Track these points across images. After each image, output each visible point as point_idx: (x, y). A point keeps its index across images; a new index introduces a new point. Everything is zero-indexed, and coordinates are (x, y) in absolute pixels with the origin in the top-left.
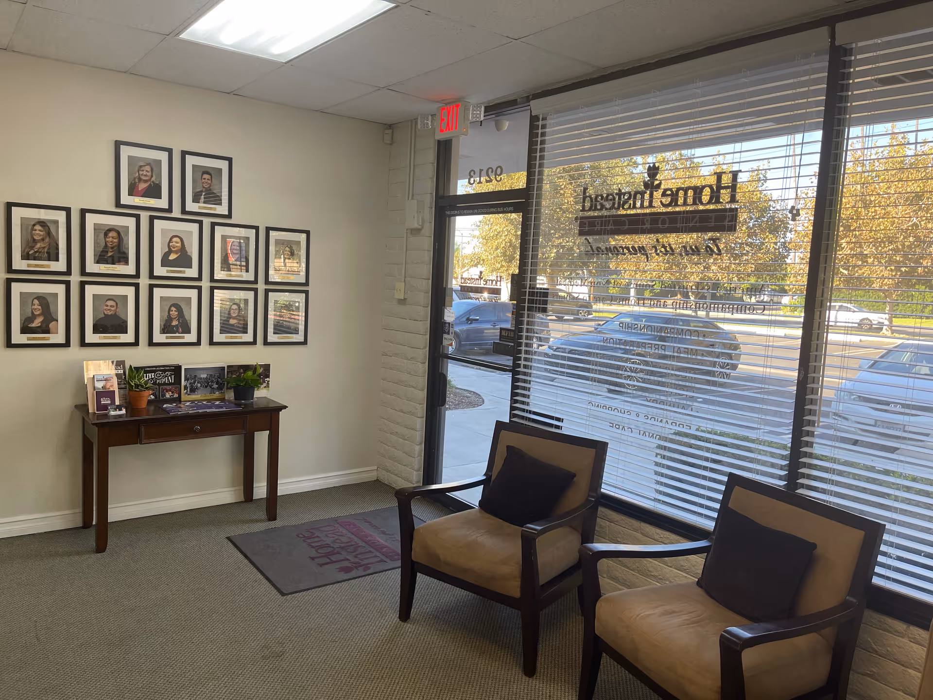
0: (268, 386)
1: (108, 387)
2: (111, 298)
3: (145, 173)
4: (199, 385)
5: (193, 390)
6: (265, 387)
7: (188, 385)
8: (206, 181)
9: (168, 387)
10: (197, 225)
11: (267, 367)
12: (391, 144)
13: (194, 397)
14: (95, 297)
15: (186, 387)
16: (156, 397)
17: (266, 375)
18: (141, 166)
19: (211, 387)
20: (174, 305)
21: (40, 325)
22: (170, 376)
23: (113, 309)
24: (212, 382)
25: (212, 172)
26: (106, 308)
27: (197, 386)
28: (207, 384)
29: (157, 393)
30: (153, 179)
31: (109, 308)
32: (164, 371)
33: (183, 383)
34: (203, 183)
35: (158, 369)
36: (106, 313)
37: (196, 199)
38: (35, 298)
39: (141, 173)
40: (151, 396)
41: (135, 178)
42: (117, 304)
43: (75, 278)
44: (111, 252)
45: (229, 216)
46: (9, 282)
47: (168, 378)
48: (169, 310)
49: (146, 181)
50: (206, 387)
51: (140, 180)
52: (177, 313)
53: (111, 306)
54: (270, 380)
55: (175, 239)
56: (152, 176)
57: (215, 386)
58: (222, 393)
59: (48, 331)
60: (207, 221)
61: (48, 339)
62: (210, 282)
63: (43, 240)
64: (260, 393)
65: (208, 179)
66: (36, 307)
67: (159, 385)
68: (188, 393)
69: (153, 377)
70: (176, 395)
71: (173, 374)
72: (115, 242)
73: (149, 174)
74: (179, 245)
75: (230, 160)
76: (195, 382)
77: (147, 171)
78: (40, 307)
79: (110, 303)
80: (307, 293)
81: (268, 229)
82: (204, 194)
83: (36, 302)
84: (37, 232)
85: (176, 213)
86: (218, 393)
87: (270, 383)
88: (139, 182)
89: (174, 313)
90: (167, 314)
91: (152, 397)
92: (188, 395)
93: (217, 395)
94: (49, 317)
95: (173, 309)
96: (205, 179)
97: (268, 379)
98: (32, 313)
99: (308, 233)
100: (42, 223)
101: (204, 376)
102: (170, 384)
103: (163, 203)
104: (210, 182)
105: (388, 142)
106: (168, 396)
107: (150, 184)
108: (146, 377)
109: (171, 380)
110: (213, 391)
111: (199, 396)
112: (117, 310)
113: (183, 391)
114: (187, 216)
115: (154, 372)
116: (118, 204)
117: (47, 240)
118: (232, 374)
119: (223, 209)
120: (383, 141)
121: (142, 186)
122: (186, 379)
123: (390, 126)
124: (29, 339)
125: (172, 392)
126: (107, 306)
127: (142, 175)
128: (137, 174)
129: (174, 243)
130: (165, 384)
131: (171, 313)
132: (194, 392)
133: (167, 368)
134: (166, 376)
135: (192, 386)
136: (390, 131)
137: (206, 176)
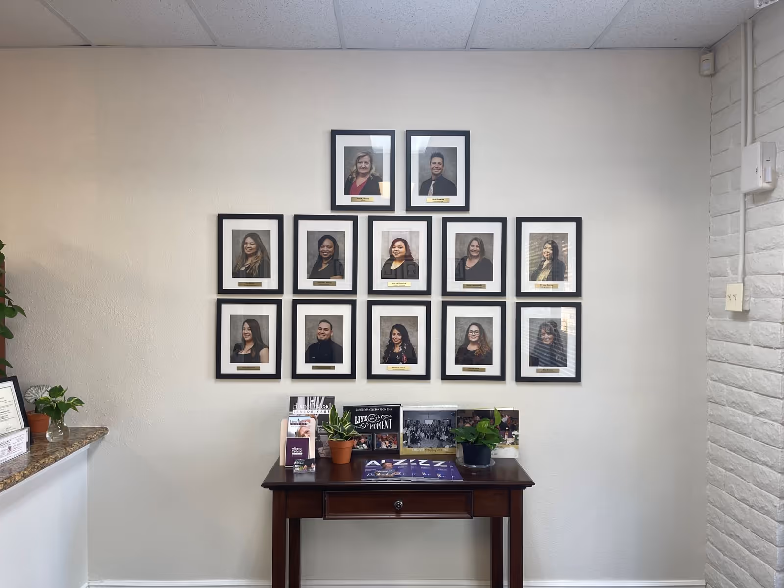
0: (516, 442)
1: (302, 433)
2: (325, 319)
3: (363, 165)
4: (423, 435)
5: (415, 441)
6: (512, 444)
7: (409, 434)
8: (436, 165)
9: (385, 435)
10: (424, 224)
11: (514, 416)
12: (712, 76)
13: (415, 450)
14: (308, 318)
15: (405, 436)
16: (369, 447)
17: (513, 425)
18: (359, 158)
19: (438, 438)
20: (398, 327)
21: (250, 352)
22: (386, 420)
23: (327, 332)
24: (440, 431)
25: (442, 153)
26: (319, 331)
27: (420, 436)
28: (433, 433)
29: (371, 442)
30: (373, 171)
31: (322, 331)
32: (379, 413)
33: (402, 430)
34: (433, 168)
35: (371, 409)
36: (319, 338)
37: (423, 191)
38: (246, 321)
39: (359, 165)
40: (364, 445)
41: (352, 173)
42: (331, 327)
43: (287, 298)
44: (326, 263)
45: (466, 208)
46: (219, 303)
47: (384, 423)
48: (391, 333)
49: (364, 175)
50: (432, 437)
51: (358, 173)
52: (400, 337)
53: (325, 329)
54: (519, 433)
55: (398, 243)
56: (371, 168)
57: (445, 437)
58: (453, 447)
59: (257, 359)
60: (437, 218)
61: (258, 368)
62: (443, 295)
63: (255, 253)
64: (504, 452)
65: (439, 163)
66: (246, 331)
67: (373, 431)
68: (409, 444)
69: (366, 420)
70: (394, 447)
71: (389, 418)
72: (330, 252)
73: (368, 166)
74: (403, 250)
75: (466, 134)
76: (417, 430)
77: (365, 162)
78: (250, 332)
79: (324, 325)
80: (578, 307)
81: (520, 221)
82: (433, 182)
83: (247, 326)
84: (249, 245)
85: (400, 210)
86: (447, 447)
87: (519, 438)
88: (357, 177)
89: (397, 336)
90: (388, 338)
91: (365, 447)
92: (409, 447)
93: (448, 450)
94: (259, 344)
95: (396, 331)
96: (435, 163)
97: (516, 432)
98: (243, 339)
99: (578, 221)
100: (254, 235)
101: (429, 422)
102: (387, 430)
103: (383, 199)
104: (440, 166)
105: (706, 72)
106: (384, 447)
107: (370, 179)
108: (358, 420)
109: (388, 425)
110: (441, 444)
111: (423, 449)
112: (332, 334)
113: (402, 442)
114: (414, 213)
115: (367, 413)
116: (334, 207)
117: (259, 254)
118: (464, 422)
119: (458, 200)
120: (700, 72)
121: (360, 181)
122: (406, 426)
123: (711, 49)
124: (239, 368)
125: (390, 442)
126: (321, 329)
127: (360, 168)
128: (355, 168)
129: (397, 249)
130: (380, 430)
131: (393, 337)
132: (417, 444)
133: (382, 409)
134: (381, 420)
135: (413, 435)
136: (710, 56)
137: (437, 160)
